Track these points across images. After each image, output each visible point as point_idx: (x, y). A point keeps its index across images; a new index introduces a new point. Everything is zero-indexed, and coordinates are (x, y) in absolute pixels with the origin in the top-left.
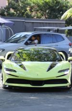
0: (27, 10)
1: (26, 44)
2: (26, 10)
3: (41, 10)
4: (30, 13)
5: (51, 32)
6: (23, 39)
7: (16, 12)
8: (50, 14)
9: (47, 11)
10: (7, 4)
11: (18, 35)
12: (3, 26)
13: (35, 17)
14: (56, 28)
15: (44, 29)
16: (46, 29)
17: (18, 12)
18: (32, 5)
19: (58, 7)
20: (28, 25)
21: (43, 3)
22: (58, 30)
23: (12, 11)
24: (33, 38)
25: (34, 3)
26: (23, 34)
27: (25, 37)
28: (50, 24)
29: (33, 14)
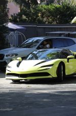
0: (38, 16)
4: (41, 19)
5: (62, 37)
6: (36, 44)
9: (58, 17)
10: (19, 11)
12: (16, 32)
13: (47, 23)
14: (67, 33)
15: (55, 34)
16: (57, 34)
17: (30, 18)
19: (68, 13)
22: (69, 34)
23: (24, 17)
24: (45, 43)
25: (45, 9)
26: (35, 39)
27: (37, 41)
29: (45, 19)
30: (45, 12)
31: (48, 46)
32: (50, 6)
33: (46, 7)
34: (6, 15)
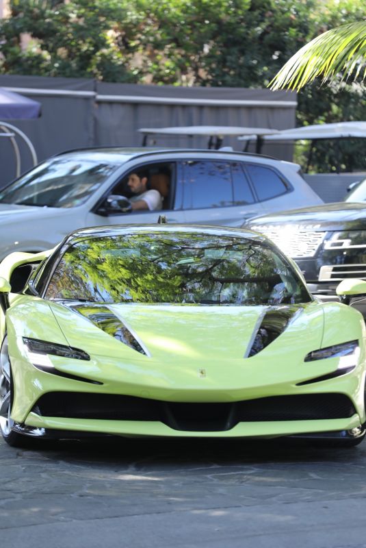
0: (104, 44)
1: (102, 209)
2: (100, 44)
3: (178, 42)
4: (118, 58)
5: (226, 154)
6: (87, 187)
7: (52, 51)
8: (223, 62)
9: (206, 49)
10: (7, 13)
11: (61, 168)
13: (147, 79)
14: (250, 133)
15: (191, 136)
16: (200, 137)
17: (62, 52)
18: (133, 15)
19: (259, 30)
20: (111, 119)
21: (185, 10)
22: (260, 141)
23: (30, 46)
24: (136, 183)
25: (139, 6)
26: (87, 160)
27: (94, 174)
28: (219, 114)
29: (138, 61)
30: (136, 24)
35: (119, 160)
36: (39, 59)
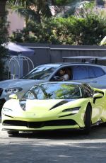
0: (52, 34)
1: (52, 79)
4: (56, 38)
5: (87, 64)
6: (48, 74)
7: (38, 36)
8: (85, 38)
9: (81, 35)
10: (25, 26)
11: (41, 69)
12: (19, 56)
13: (64, 43)
14: (94, 58)
15: (77, 59)
16: (80, 59)
17: (40, 36)
18: (60, 26)
19: (95, 29)
20: (54, 54)
21: (75, 24)
22: (96, 60)
23: (32, 35)
24: (62, 72)
25: (62, 23)
26: (48, 66)
27: (50, 70)
28: (85, 53)
29: (62, 38)
30: (61, 28)
31: (66, 76)
32: (69, 20)
33: (63, 20)
34: (6, 31)
35: (57, 66)
36: (34, 38)
